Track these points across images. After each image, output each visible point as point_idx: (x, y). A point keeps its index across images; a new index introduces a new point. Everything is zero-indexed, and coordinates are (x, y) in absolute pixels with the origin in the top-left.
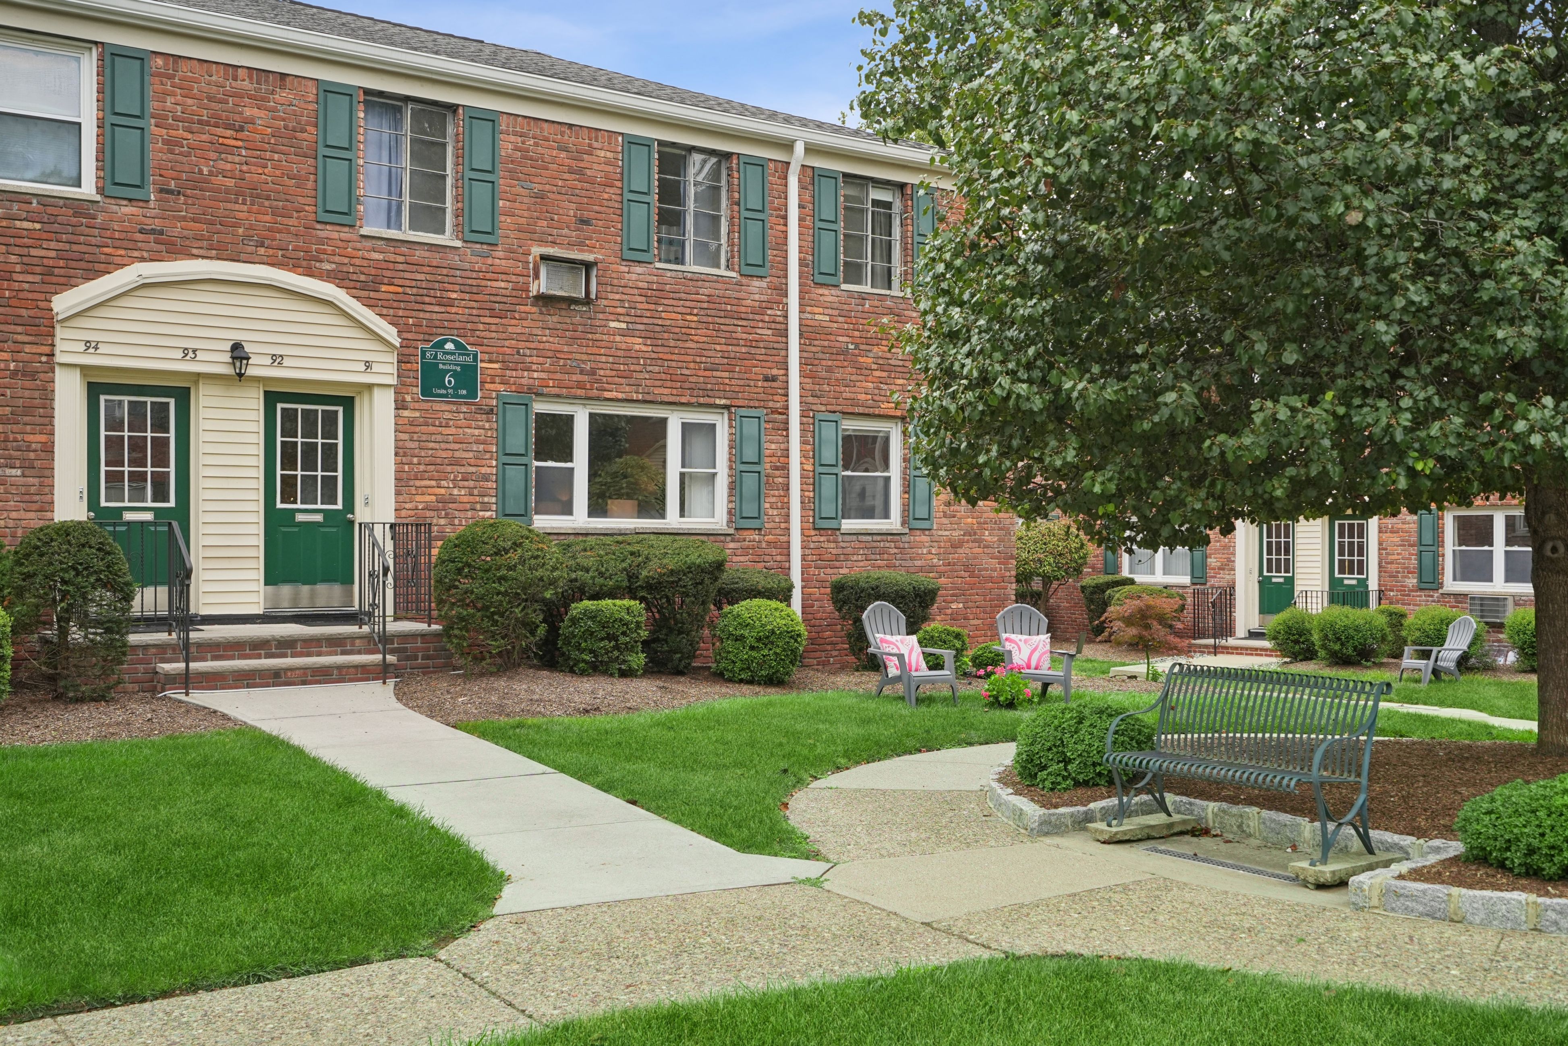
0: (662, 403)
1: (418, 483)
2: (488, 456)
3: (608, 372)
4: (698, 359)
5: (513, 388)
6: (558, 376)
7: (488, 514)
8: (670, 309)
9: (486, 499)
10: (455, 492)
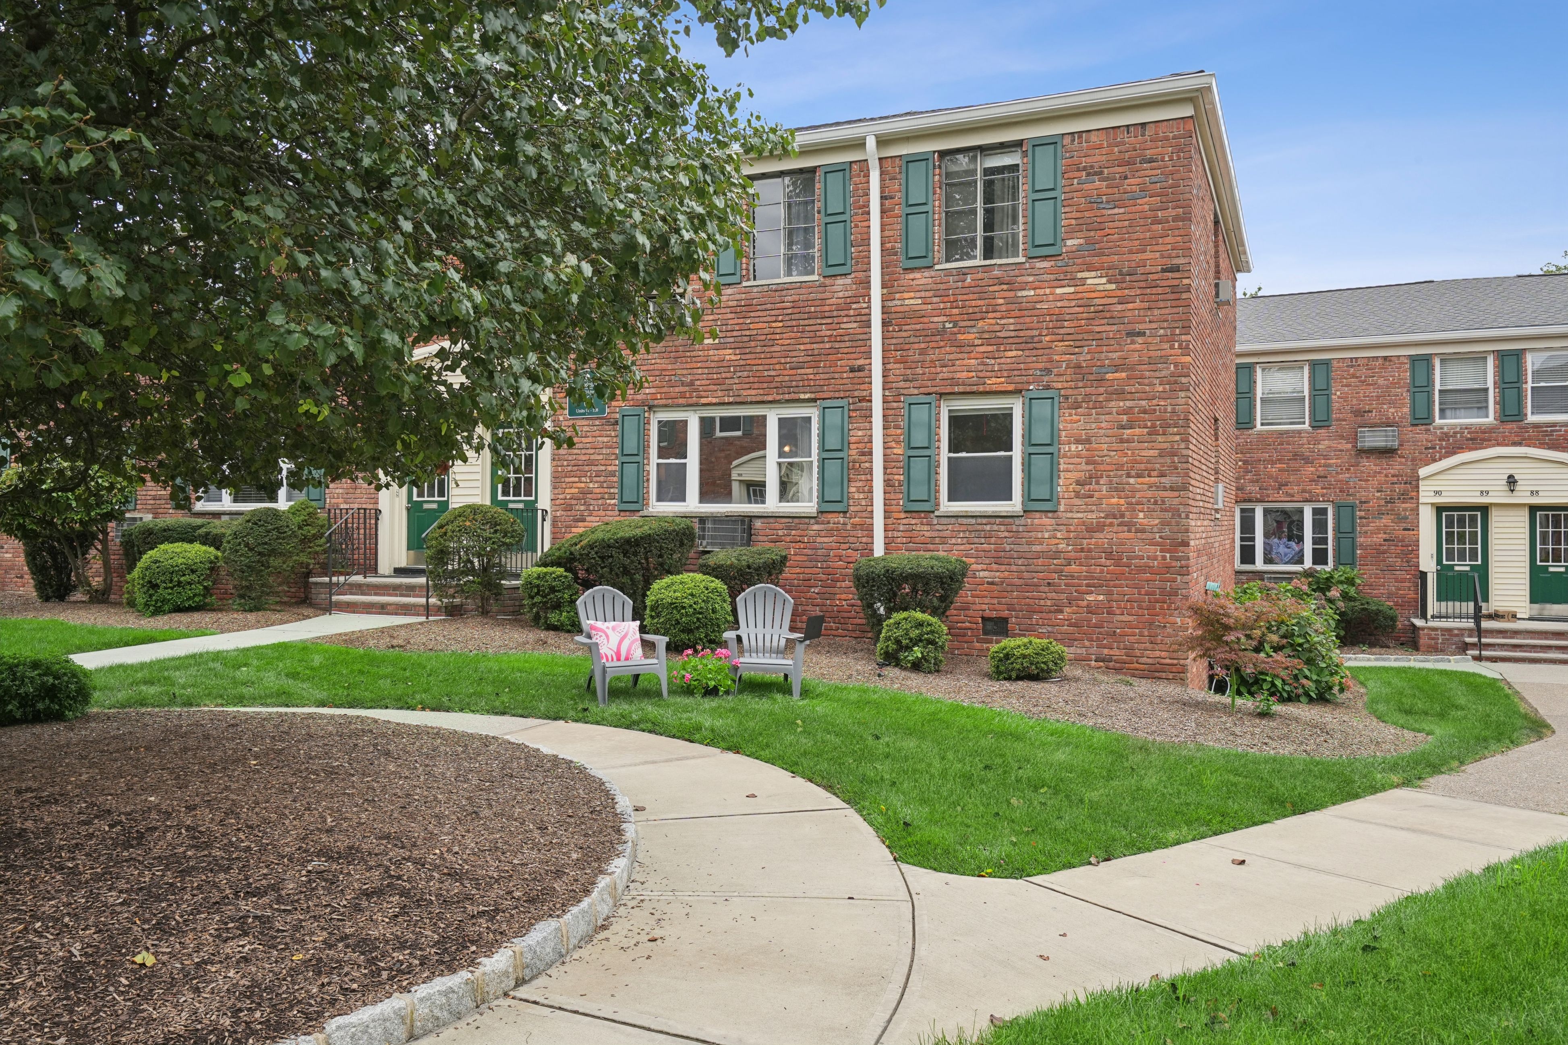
0: (751, 403)
1: (567, 480)
2: (613, 457)
3: (703, 382)
4: (783, 360)
5: (631, 403)
6: (664, 390)
7: (613, 502)
8: (757, 320)
9: (612, 490)
10: (591, 485)
